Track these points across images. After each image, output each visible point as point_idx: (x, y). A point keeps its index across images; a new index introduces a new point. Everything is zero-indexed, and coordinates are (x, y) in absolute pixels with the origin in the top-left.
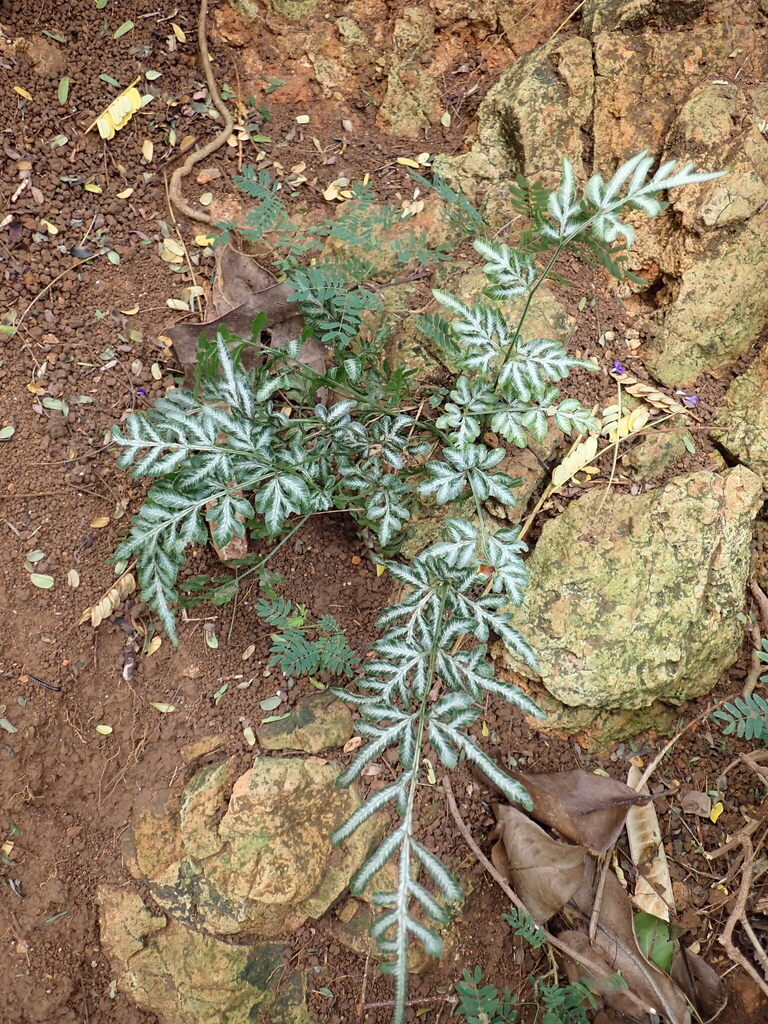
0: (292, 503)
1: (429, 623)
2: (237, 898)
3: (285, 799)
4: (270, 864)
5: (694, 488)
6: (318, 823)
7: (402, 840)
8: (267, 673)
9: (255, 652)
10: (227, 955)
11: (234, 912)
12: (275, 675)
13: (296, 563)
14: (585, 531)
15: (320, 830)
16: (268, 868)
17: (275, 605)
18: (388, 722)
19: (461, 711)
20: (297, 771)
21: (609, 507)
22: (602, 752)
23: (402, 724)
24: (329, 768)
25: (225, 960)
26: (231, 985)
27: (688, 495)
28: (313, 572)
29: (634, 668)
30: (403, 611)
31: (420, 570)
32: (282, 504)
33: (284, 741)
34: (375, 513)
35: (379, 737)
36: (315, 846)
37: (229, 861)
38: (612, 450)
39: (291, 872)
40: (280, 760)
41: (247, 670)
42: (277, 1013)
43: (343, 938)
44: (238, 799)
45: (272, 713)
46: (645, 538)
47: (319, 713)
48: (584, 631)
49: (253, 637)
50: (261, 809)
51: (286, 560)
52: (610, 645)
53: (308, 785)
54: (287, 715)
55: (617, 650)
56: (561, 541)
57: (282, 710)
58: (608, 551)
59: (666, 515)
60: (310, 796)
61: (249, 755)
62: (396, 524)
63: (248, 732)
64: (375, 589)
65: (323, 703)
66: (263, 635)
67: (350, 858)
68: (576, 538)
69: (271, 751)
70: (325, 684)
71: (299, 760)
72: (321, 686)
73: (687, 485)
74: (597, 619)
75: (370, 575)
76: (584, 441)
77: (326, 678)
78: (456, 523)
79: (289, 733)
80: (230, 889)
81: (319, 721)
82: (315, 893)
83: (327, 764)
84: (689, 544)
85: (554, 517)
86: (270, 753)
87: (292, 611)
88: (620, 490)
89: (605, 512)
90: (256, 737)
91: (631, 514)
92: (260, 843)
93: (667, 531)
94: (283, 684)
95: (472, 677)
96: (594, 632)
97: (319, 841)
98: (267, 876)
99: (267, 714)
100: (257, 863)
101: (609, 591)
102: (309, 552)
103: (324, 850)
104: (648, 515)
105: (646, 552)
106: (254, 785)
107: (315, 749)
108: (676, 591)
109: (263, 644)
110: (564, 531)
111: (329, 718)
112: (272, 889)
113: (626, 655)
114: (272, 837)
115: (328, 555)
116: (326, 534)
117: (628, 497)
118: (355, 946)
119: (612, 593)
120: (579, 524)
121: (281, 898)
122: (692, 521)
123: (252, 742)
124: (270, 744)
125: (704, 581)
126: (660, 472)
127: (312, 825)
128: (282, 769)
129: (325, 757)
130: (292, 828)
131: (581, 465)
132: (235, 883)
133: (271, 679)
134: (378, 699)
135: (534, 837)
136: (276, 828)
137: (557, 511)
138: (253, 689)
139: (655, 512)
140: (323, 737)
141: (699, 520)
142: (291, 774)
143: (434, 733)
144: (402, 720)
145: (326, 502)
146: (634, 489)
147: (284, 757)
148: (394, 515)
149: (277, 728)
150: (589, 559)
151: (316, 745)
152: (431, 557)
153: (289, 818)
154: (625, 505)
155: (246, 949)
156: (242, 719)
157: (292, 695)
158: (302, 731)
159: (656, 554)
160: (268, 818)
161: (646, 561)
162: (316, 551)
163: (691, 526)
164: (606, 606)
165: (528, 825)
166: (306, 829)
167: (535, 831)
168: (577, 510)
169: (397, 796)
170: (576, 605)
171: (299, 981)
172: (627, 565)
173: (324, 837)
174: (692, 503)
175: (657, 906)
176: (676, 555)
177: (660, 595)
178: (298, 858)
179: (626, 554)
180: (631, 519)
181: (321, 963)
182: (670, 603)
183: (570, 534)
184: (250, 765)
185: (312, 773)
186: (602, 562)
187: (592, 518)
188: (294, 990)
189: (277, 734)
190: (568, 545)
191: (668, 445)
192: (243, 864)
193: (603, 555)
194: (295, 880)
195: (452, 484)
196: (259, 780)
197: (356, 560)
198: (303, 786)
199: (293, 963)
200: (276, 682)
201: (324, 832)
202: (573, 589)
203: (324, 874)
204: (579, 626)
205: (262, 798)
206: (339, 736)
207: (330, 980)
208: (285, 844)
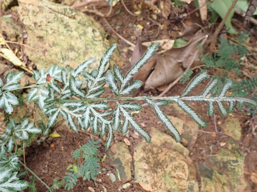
0: (11, 176)
1: (75, 107)
2: (187, 185)
3: (151, 167)
4: (175, 172)
5: (24, 13)
6: (157, 154)
7: (184, 101)
8: (100, 180)
9: (92, 186)
10: (205, 186)
11: (192, 185)
12: (101, 177)
13: (53, 172)
14: (41, 54)
15: (160, 153)
16: (177, 173)
17: (68, 180)
18: (122, 117)
19: (115, 75)
20: (140, 164)
21: (32, 45)
22: (123, 59)
23: (122, 110)
24: (137, 151)
25: (207, 187)
26: (215, 183)
27: (28, 15)
28: (57, 164)
29: (95, 42)
30: (70, 120)
31: (50, 111)
32: (11, 182)
33: (127, 170)
34: (25, 136)
35: (129, 121)
36: (166, 155)
37: (174, 189)
38: (8, 43)
39: (176, 163)
40: (136, 171)
41: (99, 189)
42: (220, 165)
43: (193, 142)
44: (152, 188)
45: (116, 176)
46: (45, 32)
47: (116, 157)
48: (81, 57)
49: (85, 188)
50: (156, 178)
51: (51, 176)
52: (87, 49)
53: (144, 159)
54: (117, 170)
55: (89, 47)
56: (46, 63)
57: (115, 173)
58: (49, 45)
59: (35, 24)
60: (148, 158)
61: (134, 185)
62: (31, 125)
63: (125, 186)
64: (65, 137)
65: (112, 155)
66: (84, 184)
67: (168, 141)
68: (44, 57)
69: (132, 176)
70: (104, 155)
71: (135, 163)
72: (105, 157)
73: (23, 16)
74: (77, 52)
75: (59, 139)
76: (3, 54)
77: (101, 155)
78: (30, 98)
79: (124, 168)
80: (184, 188)
81: (119, 156)
82: (182, 153)
83: (136, 151)
84: (47, 17)
85: (36, 67)
86: (133, 176)
87: (70, 172)
88: (25, 41)
89: (34, 47)
90: (126, 182)
91: (35, 37)
92: (167, 177)
93: (42, 24)
94: (104, 173)
95: (98, 79)
96: (82, 53)
97: (164, 153)
98: (179, 173)
99: (117, 179)
100: (174, 177)
101: (65, 46)
102: (48, 166)
103: (166, 151)
104: (35, 31)
105: (50, 32)
106: (147, 182)
107: (130, 157)
108: (66, 26)
109: (88, 183)
110: (41, 62)
111: (118, 152)
112: (183, 170)
113: (91, 44)
114: (165, 172)
115: (49, 157)
116: (40, 159)
117: (28, 39)
118: (195, 138)
119: (67, 46)
120: (38, 56)
121: (186, 167)
122: (38, 15)
123: (129, 184)
124: (129, 177)
125: (62, 16)
126: (19, 28)
127: (158, 156)
128: (140, 170)
129: (133, 153)
130: (161, 164)
131: (14, 55)
132: (182, 186)
133: (103, 178)
134: (110, 126)
135: (155, 75)
136: (162, 171)
137: (33, 65)
138: (107, 186)
139: (34, 28)
140: (126, 154)
141: (38, 13)
142: (141, 166)
143: (126, 91)
144: (120, 109)
145: (14, 159)
146: (25, 36)
147: (134, 170)
148: (26, 126)
149: (123, 174)
150: (53, 52)
151: (128, 156)
152: (44, 106)
153: (157, 166)
154: (31, 39)
155: (202, 179)
156: (119, 190)
157: (109, 168)
158: (123, 163)
159: (51, 29)
160: (159, 174)
161: (54, 32)
162: (47, 163)
163: (40, 15)
164: (72, 49)
165: (151, 78)
166: (160, 159)
167: (153, 75)
168: (32, 57)
169: (159, 106)
170: (72, 59)
171: (209, 158)
172: (56, 39)
173: (162, 151)
174: (30, 14)
175: (170, 43)
176: (52, 23)
177: (68, 30)
178: (171, 161)
179: (51, 39)
180: (37, 37)
181: (202, 150)
182: (71, 28)
183: (42, 60)
184: (138, 184)
185: (140, 157)
186: (54, 48)
187: (36, 51)
188: (212, 159)
189: (125, 173)
190: (47, 60)
191: (7, 23)
192: (175, 183)
193: (51, 47)
194: (179, 161)
195: (8, 98)
196: (145, 180)
197: (52, 146)
198: (145, 161)
199: (203, 160)
200: (104, 176)
201: (160, 151)
202: (65, 60)
203: (175, 150)
204: (80, 59)
205: (152, 178)
206: (125, 147)
207: (207, 147)
208: (167, 166)
